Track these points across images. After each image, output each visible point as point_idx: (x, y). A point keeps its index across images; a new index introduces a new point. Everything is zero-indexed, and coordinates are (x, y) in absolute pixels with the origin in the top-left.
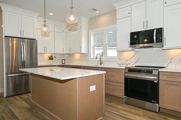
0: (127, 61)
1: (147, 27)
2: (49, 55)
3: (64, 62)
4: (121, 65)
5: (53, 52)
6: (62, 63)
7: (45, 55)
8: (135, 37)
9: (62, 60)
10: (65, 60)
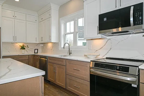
0: (97, 51)
1: (120, 5)
2: (21, 44)
3: (36, 52)
4: (89, 56)
5: (25, 42)
6: (35, 53)
7: (17, 44)
8: (105, 19)
9: (35, 49)
10: (38, 49)
